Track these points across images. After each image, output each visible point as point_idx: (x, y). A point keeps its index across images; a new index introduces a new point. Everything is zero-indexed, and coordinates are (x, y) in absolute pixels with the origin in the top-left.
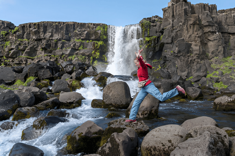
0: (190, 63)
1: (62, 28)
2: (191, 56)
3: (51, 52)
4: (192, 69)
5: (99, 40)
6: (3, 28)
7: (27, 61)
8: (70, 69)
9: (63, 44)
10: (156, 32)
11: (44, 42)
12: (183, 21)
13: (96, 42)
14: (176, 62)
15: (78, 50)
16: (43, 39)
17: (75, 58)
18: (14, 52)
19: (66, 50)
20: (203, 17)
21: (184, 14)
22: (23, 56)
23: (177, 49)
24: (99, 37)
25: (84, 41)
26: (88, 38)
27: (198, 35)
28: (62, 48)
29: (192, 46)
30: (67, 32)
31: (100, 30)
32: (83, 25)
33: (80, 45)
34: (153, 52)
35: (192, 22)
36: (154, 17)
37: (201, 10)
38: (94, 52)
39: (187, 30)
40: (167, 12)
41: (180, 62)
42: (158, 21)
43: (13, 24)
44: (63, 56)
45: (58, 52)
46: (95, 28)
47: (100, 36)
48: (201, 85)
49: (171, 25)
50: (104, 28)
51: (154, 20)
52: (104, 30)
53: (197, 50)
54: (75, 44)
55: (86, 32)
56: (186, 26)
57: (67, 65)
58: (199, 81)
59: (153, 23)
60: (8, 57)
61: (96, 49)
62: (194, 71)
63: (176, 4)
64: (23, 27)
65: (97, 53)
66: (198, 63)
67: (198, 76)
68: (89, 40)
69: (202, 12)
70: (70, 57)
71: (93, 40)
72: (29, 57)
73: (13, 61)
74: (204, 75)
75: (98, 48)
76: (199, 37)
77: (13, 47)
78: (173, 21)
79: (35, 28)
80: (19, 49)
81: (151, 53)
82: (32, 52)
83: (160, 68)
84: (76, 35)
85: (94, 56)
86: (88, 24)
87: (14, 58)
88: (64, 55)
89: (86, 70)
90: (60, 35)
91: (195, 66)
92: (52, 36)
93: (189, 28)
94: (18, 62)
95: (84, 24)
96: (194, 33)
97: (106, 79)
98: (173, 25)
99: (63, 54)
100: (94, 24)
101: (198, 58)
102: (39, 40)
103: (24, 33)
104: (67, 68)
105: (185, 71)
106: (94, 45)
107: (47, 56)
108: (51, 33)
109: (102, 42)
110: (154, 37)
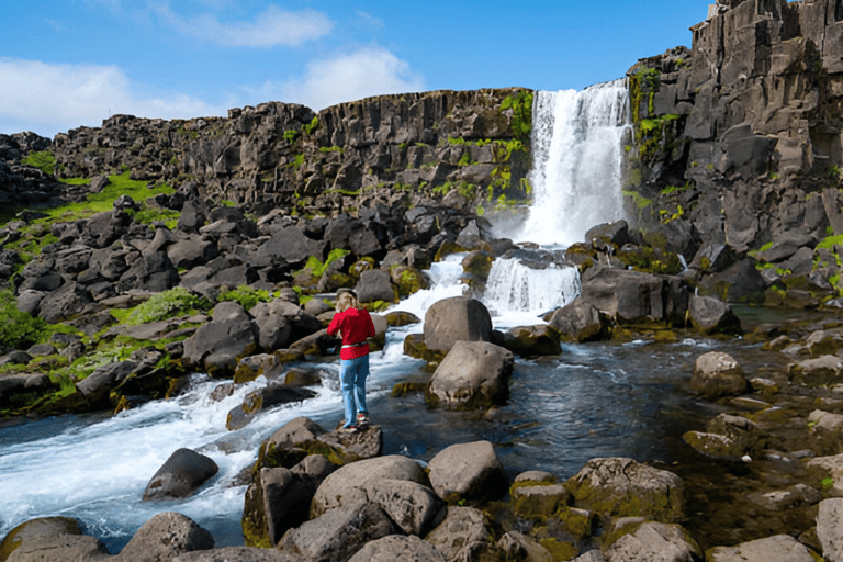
0: (766, 203)
1: (414, 112)
2: (773, 180)
3: (392, 177)
4: (772, 219)
5: (508, 138)
6: (288, 123)
7: (341, 202)
8: (427, 227)
9: (420, 153)
10: (677, 101)
11: (376, 151)
12: (750, 65)
13: (499, 142)
14: (722, 198)
15: (455, 167)
16: (373, 143)
17: (449, 189)
18: (313, 181)
19: (428, 171)
20: (828, 42)
21: (754, 43)
22: (333, 190)
23: (724, 158)
24: (509, 130)
25: (469, 143)
26: (479, 132)
27: (801, 111)
28: (418, 164)
29: (780, 147)
30: (429, 120)
31: (509, 109)
32: (466, 98)
33: (461, 154)
34: (664, 165)
35: (782, 68)
36: (673, 52)
37: (822, 18)
38: (495, 171)
39: (765, 93)
40: (704, 39)
41: (733, 198)
42: (683, 64)
43: (308, 110)
44: (421, 186)
45: (409, 175)
46: (499, 103)
47: (511, 125)
48: (792, 272)
49: (713, 81)
50: (522, 101)
51: (672, 64)
52: (523, 108)
53: (793, 161)
54: (449, 152)
55: (475, 116)
56: (758, 83)
57: (420, 215)
58: (787, 258)
59: (668, 72)
60: (303, 195)
61: (500, 164)
62: (780, 225)
63: (732, 8)
64: (328, 115)
65: (503, 174)
66: (795, 201)
67: (786, 244)
68: (484, 139)
69: (826, 24)
70: (438, 189)
71: (493, 138)
72: (344, 192)
73: (313, 204)
74: (806, 241)
75: (506, 159)
76: (805, 115)
77: (311, 168)
78: (719, 68)
79: (353, 117)
80: (324, 172)
81: (657, 168)
82: (352, 180)
83: (681, 212)
84: (451, 127)
85: (498, 181)
86: (479, 92)
87: (315, 196)
88: (423, 183)
89: (462, 228)
90: (411, 130)
91: (783, 211)
92: (392, 134)
93: (769, 87)
94: (324, 206)
95: (471, 94)
96: (790, 102)
97: (490, 263)
98: (719, 81)
99: (420, 180)
100: (496, 93)
101: (797, 184)
102: (363, 147)
103: (330, 130)
104: (419, 224)
105: (748, 228)
106: (496, 152)
107: (385, 187)
108: (389, 128)
109: (517, 142)
110: (669, 117)
